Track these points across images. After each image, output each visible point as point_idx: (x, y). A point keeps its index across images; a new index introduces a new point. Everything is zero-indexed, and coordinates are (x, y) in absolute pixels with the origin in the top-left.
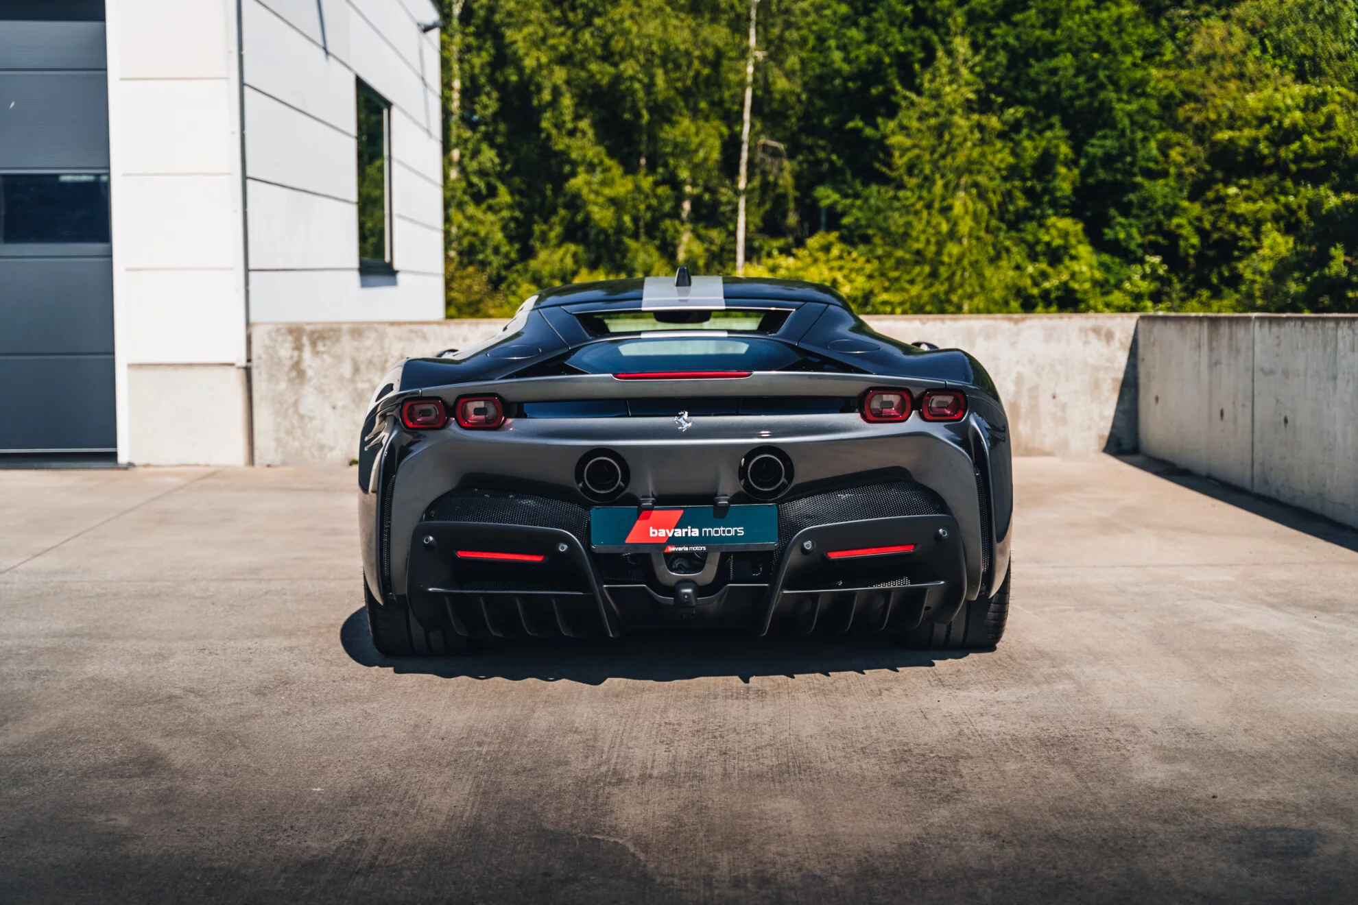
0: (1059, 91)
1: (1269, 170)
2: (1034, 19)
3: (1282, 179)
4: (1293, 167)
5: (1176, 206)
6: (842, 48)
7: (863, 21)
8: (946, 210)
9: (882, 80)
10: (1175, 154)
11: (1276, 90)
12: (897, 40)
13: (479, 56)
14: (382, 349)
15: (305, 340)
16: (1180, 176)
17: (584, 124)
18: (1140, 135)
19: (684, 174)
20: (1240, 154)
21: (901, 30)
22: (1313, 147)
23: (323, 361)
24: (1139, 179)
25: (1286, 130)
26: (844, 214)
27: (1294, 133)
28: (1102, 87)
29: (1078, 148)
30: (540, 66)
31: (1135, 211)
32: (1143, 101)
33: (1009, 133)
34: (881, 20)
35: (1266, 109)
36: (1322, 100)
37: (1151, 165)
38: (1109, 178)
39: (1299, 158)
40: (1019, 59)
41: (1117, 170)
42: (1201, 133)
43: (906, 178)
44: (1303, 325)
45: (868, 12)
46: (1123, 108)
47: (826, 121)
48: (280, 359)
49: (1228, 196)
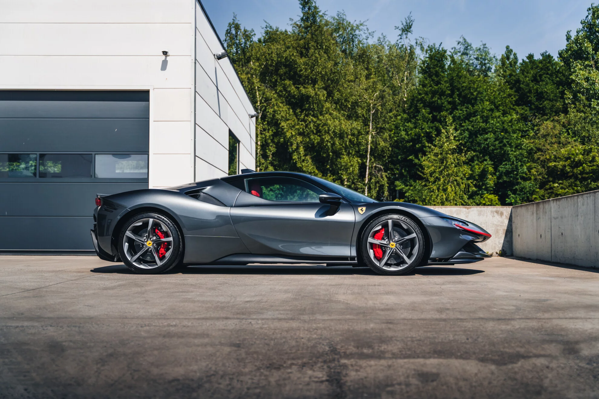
0: (489, 147)
2: (479, 119)
3: (576, 181)
4: (580, 176)
5: (534, 191)
6: (405, 130)
7: (413, 121)
8: (445, 190)
9: (421, 142)
10: (533, 171)
11: (572, 147)
12: (426, 127)
13: (268, 132)
16: (535, 179)
17: (308, 157)
18: (519, 163)
19: (345, 177)
20: (559, 171)
21: (427, 123)
22: (587, 169)
24: (520, 180)
25: (576, 162)
26: (406, 192)
28: (505, 145)
29: (496, 168)
30: (292, 136)
31: (518, 193)
32: (521, 151)
33: (469, 162)
34: (420, 120)
35: (569, 154)
36: (590, 151)
37: (524, 175)
38: (508, 180)
39: (582, 173)
40: (473, 134)
41: (511, 177)
42: (543, 164)
43: (429, 178)
44: (567, 200)
45: (415, 117)
46: (513, 154)
47: (399, 157)
49: (554, 187)
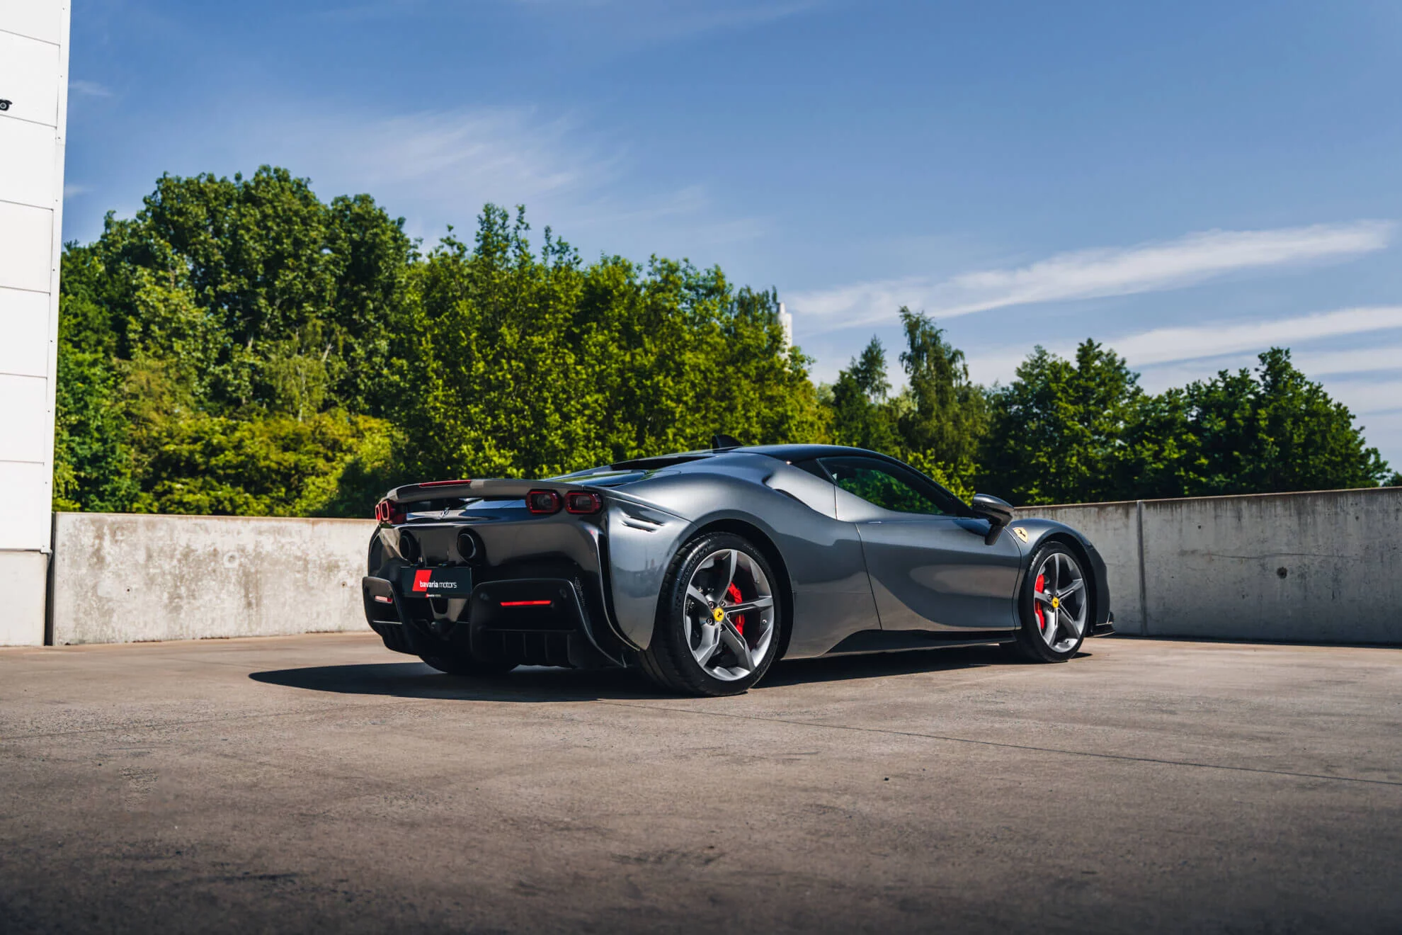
1: (204, 473)
14: (172, 539)
15: (106, 530)
23: (121, 549)
27: (219, 450)
48: (82, 546)
